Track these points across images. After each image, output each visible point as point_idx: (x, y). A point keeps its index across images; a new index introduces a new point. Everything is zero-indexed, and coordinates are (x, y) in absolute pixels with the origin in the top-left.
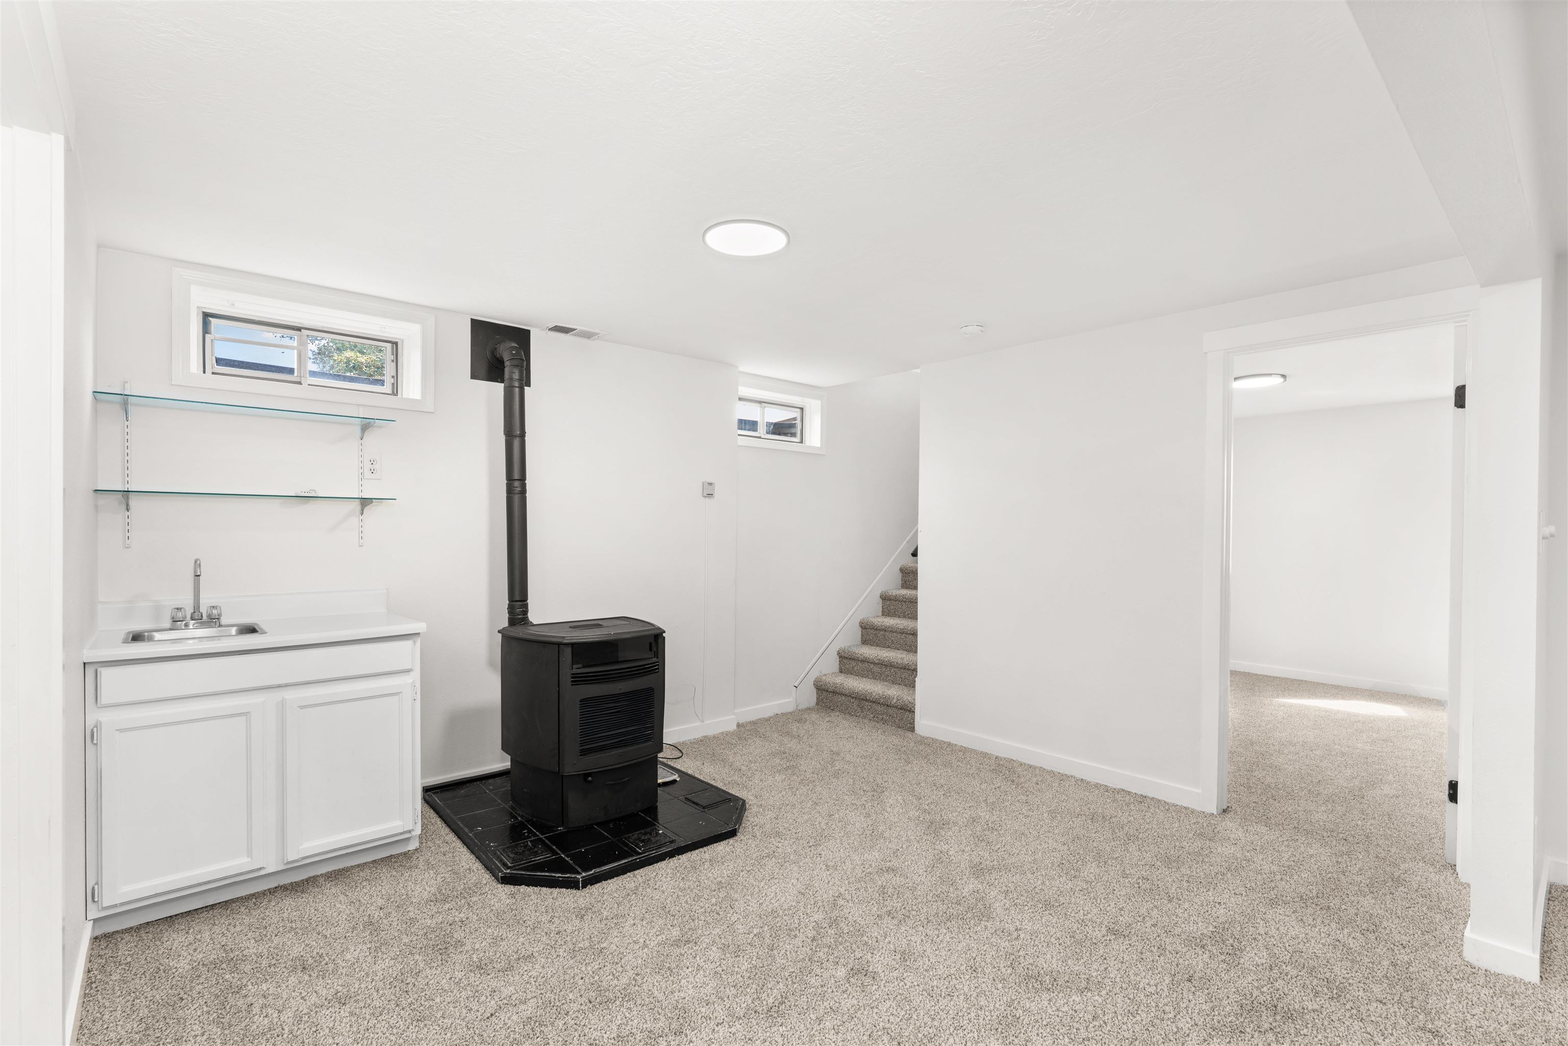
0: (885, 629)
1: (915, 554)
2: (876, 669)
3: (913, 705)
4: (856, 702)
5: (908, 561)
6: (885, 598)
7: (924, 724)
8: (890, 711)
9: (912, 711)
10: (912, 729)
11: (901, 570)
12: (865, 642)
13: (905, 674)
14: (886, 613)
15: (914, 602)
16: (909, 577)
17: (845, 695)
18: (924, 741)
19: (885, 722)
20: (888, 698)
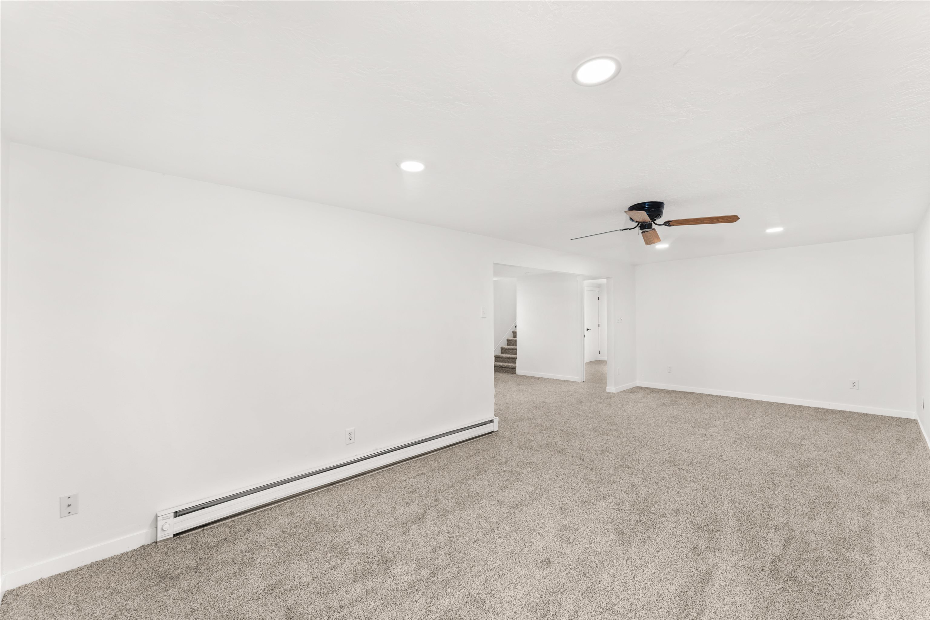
0: (508, 349)
1: (516, 327)
2: (506, 360)
3: (516, 367)
4: (500, 369)
5: (514, 330)
6: (508, 340)
7: (519, 372)
8: (510, 369)
9: (515, 369)
10: (516, 373)
11: (513, 332)
12: (502, 353)
13: (514, 360)
14: (508, 345)
15: (516, 341)
16: (515, 334)
17: (497, 367)
18: (520, 376)
19: (508, 373)
20: (509, 366)
